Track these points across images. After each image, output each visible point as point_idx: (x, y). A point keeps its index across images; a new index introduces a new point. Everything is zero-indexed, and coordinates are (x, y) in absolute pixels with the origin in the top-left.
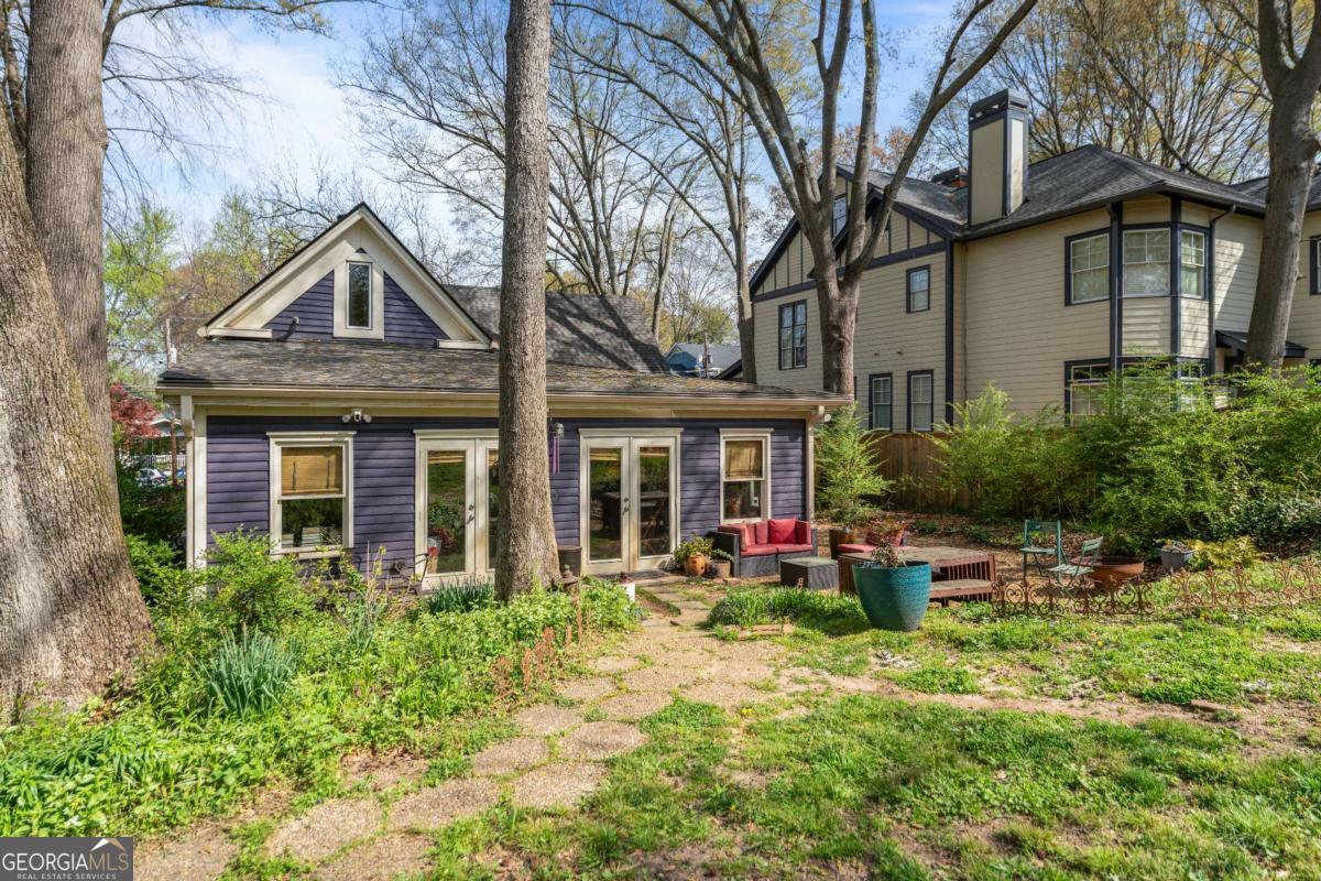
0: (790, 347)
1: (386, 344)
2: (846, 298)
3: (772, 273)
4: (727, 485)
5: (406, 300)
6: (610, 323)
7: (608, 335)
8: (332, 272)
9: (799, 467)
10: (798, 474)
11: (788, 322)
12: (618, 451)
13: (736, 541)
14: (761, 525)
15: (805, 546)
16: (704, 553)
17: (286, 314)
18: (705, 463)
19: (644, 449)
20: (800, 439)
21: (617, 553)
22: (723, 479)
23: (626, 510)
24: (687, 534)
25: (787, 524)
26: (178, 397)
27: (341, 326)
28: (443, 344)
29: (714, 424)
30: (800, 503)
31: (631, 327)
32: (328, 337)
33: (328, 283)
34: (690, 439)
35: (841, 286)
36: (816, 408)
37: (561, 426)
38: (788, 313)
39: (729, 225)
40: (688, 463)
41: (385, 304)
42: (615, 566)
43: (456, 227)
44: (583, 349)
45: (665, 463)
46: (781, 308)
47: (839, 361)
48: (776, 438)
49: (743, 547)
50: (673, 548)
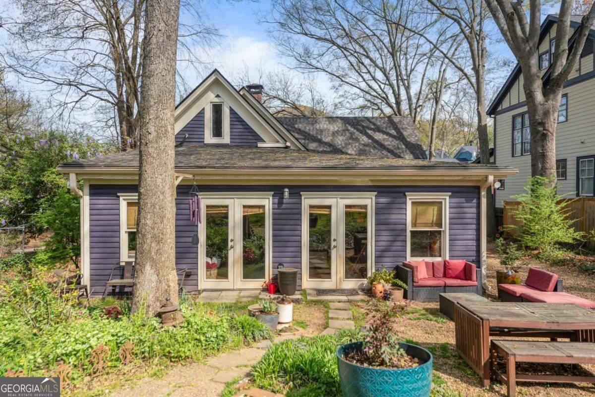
0: (520, 141)
1: (231, 146)
2: (550, 102)
3: (508, 95)
4: (412, 232)
5: (241, 121)
6: (393, 132)
7: (390, 139)
8: (204, 109)
9: (475, 221)
10: (474, 227)
11: (519, 126)
12: (329, 207)
13: (410, 275)
14: (439, 263)
15: (469, 283)
16: (387, 281)
17: (181, 133)
18: (394, 217)
19: (347, 206)
20: (475, 201)
21: (328, 275)
22: (409, 228)
23: (335, 247)
24: (380, 265)
25: (458, 263)
26: (69, 174)
27: (209, 138)
28: (260, 145)
29: (403, 189)
30: (474, 248)
31: (405, 134)
32: (202, 144)
33: (201, 115)
34: (383, 200)
35: (545, 94)
36: (487, 177)
37: (287, 190)
38: (519, 120)
39: (472, 67)
40: (382, 217)
41: (231, 124)
42: (326, 284)
43: (333, 91)
44: (374, 148)
45: (364, 216)
46: (514, 118)
47: (543, 146)
48: (454, 200)
49: (416, 280)
50: (369, 275)
